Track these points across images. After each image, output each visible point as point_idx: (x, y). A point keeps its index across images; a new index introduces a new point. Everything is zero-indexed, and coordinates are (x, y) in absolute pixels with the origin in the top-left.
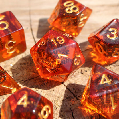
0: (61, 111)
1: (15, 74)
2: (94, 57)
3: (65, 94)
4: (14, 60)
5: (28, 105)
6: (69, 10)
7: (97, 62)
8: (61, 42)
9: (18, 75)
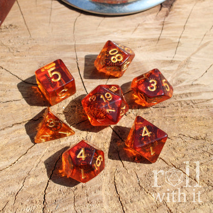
0: (109, 152)
1: (68, 117)
2: (137, 99)
3: (112, 137)
4: (65, 102)
5: (86, 158)
6: (114, 59)
7: (139, 103)
8: (109, 99)
9: (71, 118)
